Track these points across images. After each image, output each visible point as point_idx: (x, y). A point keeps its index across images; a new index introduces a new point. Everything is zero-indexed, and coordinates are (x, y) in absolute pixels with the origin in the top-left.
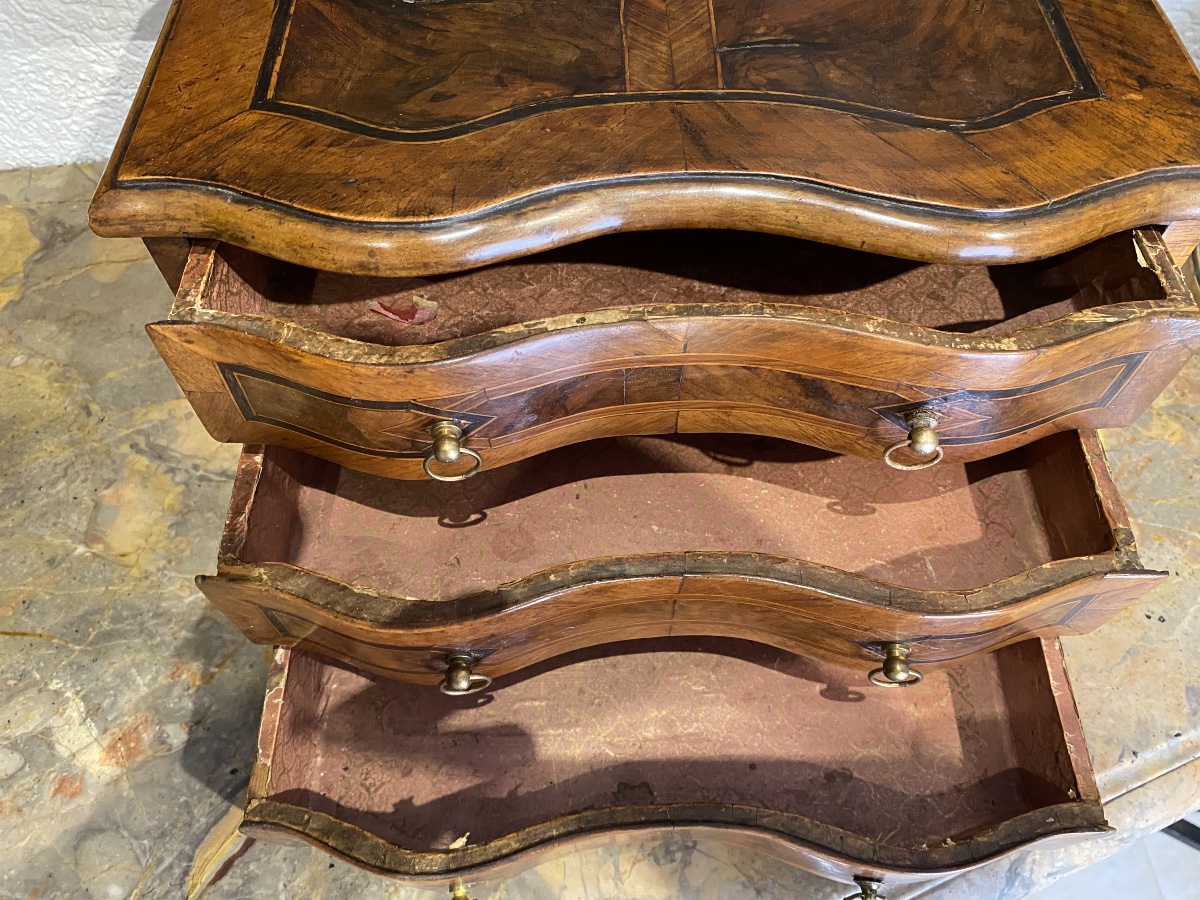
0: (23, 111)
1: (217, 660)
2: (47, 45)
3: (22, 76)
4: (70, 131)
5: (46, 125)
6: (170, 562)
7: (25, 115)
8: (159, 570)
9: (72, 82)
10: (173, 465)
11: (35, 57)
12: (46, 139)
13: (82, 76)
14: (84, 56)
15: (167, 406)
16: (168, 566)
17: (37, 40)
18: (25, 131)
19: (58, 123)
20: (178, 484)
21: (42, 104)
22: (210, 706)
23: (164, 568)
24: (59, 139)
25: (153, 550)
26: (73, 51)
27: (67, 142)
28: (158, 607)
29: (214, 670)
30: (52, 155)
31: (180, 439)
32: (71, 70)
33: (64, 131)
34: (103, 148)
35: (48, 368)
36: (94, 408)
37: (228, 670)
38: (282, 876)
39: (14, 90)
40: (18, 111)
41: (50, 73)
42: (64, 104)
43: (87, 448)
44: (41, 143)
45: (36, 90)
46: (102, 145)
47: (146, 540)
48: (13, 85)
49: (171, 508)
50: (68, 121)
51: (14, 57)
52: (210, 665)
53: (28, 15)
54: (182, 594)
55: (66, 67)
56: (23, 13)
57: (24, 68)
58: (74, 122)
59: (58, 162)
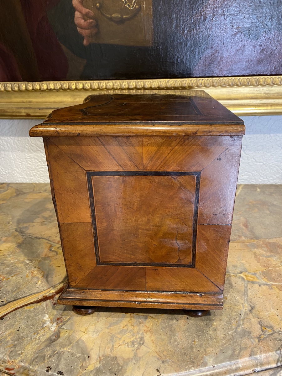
0: (24, 168)
1: (12, 275)
2: (35, 152)
3: (27, 159)
4: (33, 174)
5: (28, 172)
6: (12, 253)
7: (25, 169)
8: (8, 254)
9: (37, 162)
10: (24, 235)
11: (31, 155)
12: (27, 176)
13: (40, 160)
14: (41, 155)
15: (29, 224)
16: (11, 254)
17: (33, 151)
18: (23, 173)
19: (31, 172)
20: (23, 238)
21: (29, 167)
22: (4, 285)
23: (10, 254)
24: (30, 176)
25: (9, 250)
26: (40, 154)
27: (32, 177)
28: (3, 262)
29: (10, 277)
30: (27, 180)
31: (29, 230)
32: (38, 159)
33: (32, 174)
34: (39, 180)
35: (4, 215)
36: (11, 223)
37: (14, 278)
38: (2, 331)
39: (24, 163)
40: (23, 168)
41: (33, 159)
42: (34, 167)
43: (5, 229)
44: (26, 177)
45: (29, 163)
46: (39, 179)
47: (8, 248)
48: (24, 161)
49: (19, 243)
50: (33, 172)
51: (26, 155)
52: (10, 276)
53: (33, 145)
54: (11, 260)
55: (37, 158)
56: (32, 144)
57: (28, 157)
58: (35, 172)
59: (28, 182)
